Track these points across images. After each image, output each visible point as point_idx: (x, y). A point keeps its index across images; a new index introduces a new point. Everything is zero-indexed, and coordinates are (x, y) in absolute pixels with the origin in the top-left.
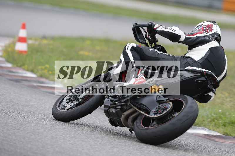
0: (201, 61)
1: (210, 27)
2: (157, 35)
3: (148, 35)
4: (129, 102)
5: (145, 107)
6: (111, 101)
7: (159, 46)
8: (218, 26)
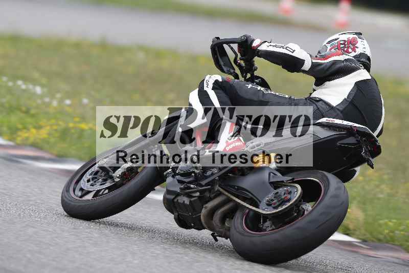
0: (341, 107)
1: (352, 44)
2: (256, 59)
3: (241, 59)
4: (217, 186)
5: (248, 193)
6: (179, 181)
7: (258, 77)
8: (365, 41)
